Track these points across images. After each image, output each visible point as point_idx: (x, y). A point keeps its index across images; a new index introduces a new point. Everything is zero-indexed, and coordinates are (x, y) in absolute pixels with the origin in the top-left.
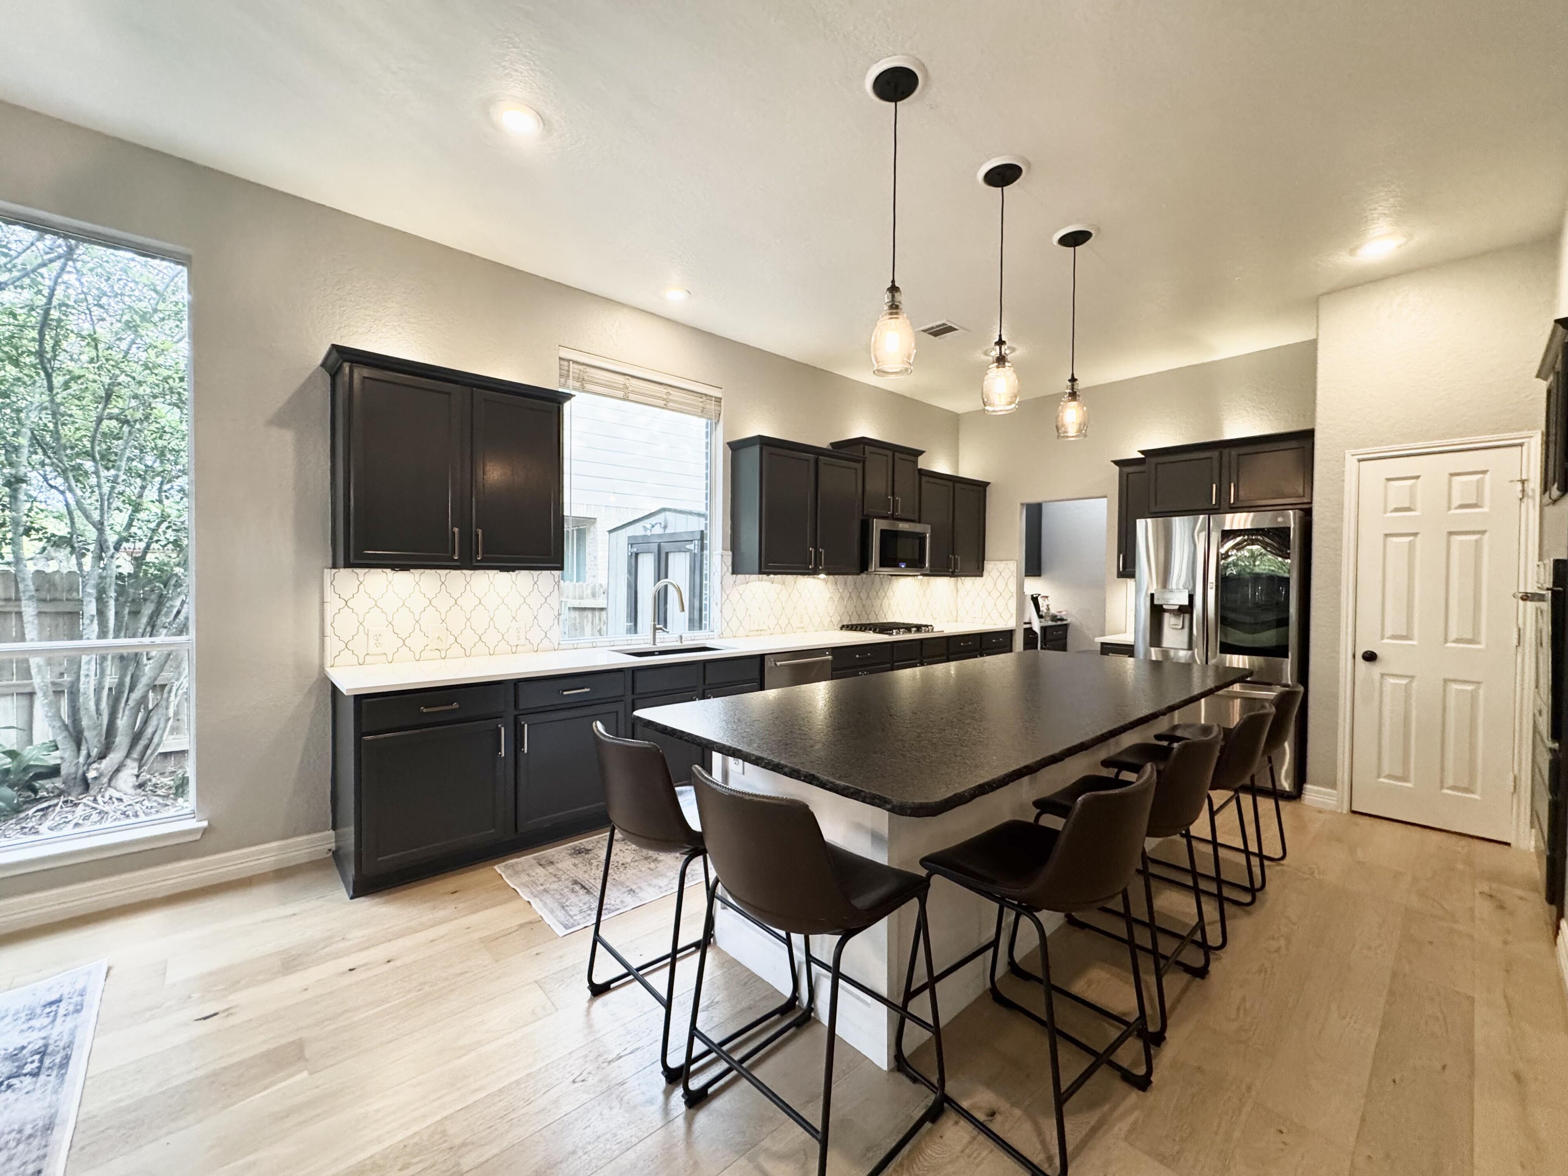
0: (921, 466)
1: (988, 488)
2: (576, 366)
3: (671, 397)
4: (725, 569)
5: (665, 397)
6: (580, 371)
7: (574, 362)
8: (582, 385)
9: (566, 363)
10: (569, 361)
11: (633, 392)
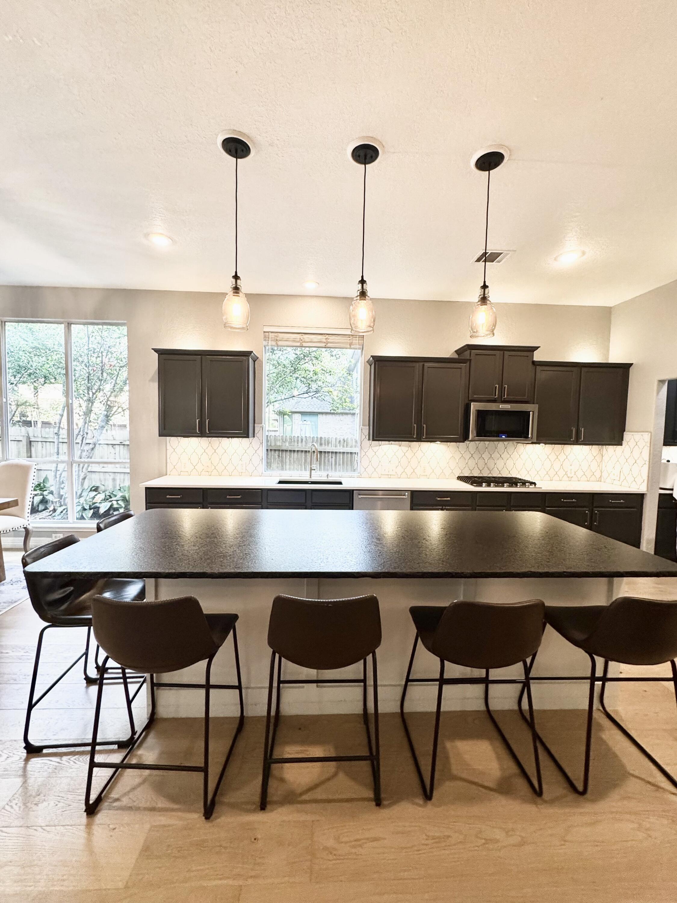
0: (535, 359)
1: (631, 369)
2: (273, 334)
3: (329, 341)
4: (363, 437)
5: (325, 341)
6: (275, 336)
7: (272, 332)
8: (277, 343)
9: (267, 334)
10: (268, 332)
11: (305, 342)
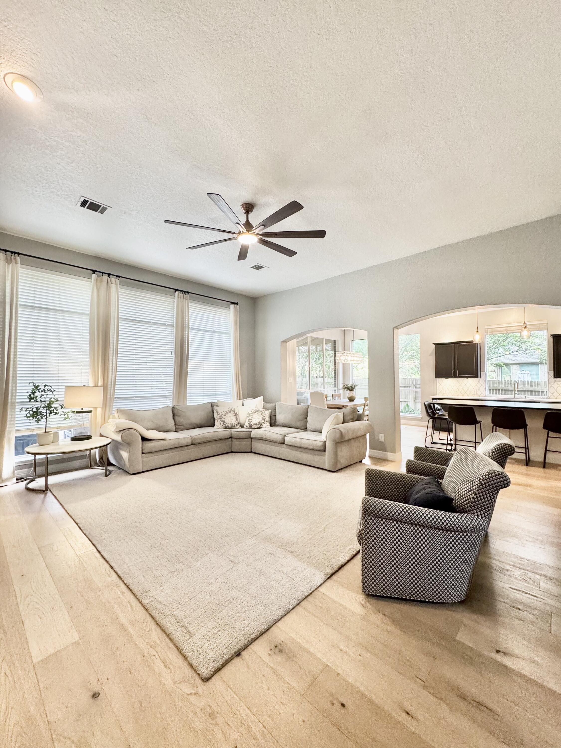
4: (550, 377)
10: (487, 329)
